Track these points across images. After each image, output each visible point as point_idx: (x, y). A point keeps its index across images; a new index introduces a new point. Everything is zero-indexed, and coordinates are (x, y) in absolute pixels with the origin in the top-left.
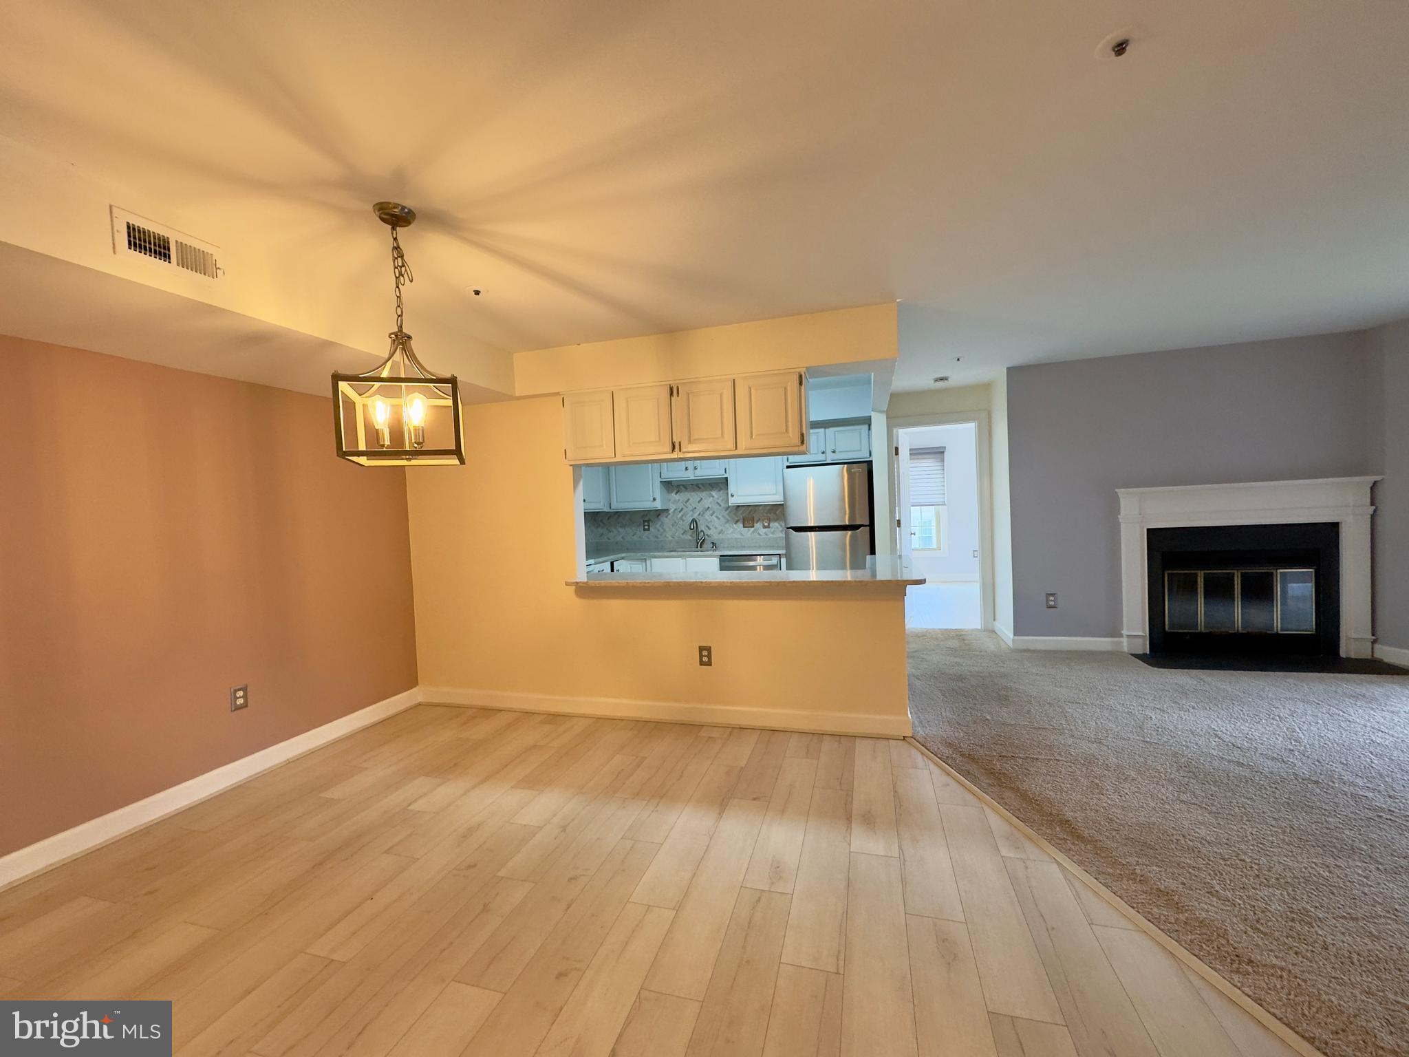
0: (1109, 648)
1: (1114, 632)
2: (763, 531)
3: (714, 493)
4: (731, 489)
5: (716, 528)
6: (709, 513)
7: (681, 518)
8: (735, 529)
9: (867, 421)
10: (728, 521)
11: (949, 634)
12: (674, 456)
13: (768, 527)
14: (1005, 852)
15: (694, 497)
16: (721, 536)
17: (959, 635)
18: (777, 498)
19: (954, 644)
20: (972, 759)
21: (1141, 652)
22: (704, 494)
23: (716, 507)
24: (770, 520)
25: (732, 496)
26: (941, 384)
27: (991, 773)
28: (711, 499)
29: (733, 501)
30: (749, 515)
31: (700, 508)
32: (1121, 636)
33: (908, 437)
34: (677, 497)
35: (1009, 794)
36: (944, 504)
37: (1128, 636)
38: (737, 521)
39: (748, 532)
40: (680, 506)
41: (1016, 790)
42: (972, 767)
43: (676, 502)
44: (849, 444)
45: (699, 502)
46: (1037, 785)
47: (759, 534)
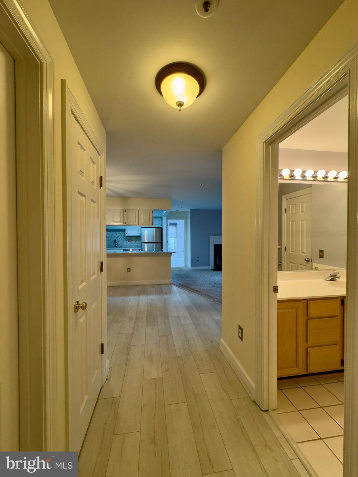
0: (208, 268)
1: (209, 265)
2: (134, 243)
3: (121, 233)
4: (126, 232)
5: (121, 242)
6: (118, 238)
7: (111, 239)
8: (126, 243)
9: (161, 218)
10: (124, 240)
11: (177, 268)
12: (124, 225)
13: (135, 242)
14: (187, 294)
15: (114, 233)
16: (122, 244)
17: (180, 268)
18: (139, 235)
19: (179, 269)
20: (182, 285)
21: (213, 269)
22: (118, 233)
23: (121, 236)
24: (136, 240)
25: (127, 234)
26: (177, 211)
27: (186, 287)
28: (120, 234)
29: (126, 235)
30: (130, 239)
31: (116, 236)
32: (210, 266)
33: (169, 221)
34: (110, 233)
35: (188, 289)
36: (176, 238)
37: (211, 266)
38: (127, 240)
39: (130, 243)
40: (110, 235)
41: (190, 288)
42: (183, 286)
43: (110, 234)
44: (157, 223)
45: (116, 235)
46: (193, 287)
47: (133, 244)
